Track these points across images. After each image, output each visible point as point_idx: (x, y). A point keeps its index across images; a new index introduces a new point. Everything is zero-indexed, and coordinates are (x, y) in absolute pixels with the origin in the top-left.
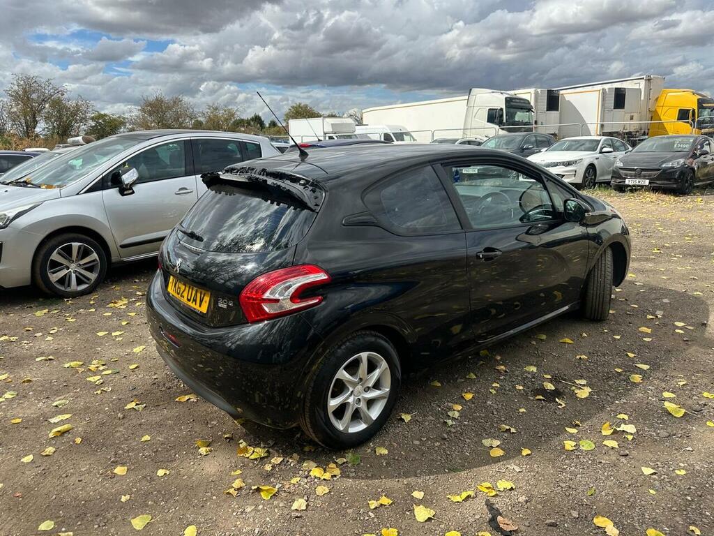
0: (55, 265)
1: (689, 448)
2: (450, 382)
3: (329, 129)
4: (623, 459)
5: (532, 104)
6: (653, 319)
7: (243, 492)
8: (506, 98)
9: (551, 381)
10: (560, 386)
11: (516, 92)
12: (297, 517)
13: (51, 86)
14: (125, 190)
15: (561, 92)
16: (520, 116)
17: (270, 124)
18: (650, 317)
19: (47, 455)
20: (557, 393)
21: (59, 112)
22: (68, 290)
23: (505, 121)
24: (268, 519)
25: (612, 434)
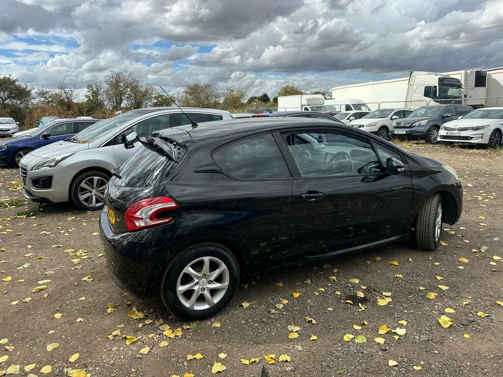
0: (83, 190)
1: (437, 352)
2: (290, 284)
3: (305, 102)
4: (380, 353)
5: (463, 82)
6: (476, 252)
7: (117, 338)
8: (439, 78)
9: (364, 291)
10: (369, 295)
11: (449, 73)
12: (139, 358)
13: (132, 78)
14: (129, 145)
15: (488, 73)
16: (452, 92)
17: (273, 100)
18: (474, 250)
19: (25, 302)
20: (364, 301)
21: (135, 94)
22: (90, 205)
23: (438, 95)
24: (122, 356)
25: (386, 333)
